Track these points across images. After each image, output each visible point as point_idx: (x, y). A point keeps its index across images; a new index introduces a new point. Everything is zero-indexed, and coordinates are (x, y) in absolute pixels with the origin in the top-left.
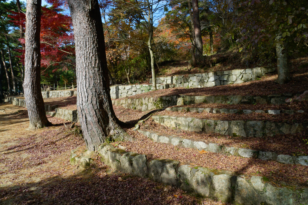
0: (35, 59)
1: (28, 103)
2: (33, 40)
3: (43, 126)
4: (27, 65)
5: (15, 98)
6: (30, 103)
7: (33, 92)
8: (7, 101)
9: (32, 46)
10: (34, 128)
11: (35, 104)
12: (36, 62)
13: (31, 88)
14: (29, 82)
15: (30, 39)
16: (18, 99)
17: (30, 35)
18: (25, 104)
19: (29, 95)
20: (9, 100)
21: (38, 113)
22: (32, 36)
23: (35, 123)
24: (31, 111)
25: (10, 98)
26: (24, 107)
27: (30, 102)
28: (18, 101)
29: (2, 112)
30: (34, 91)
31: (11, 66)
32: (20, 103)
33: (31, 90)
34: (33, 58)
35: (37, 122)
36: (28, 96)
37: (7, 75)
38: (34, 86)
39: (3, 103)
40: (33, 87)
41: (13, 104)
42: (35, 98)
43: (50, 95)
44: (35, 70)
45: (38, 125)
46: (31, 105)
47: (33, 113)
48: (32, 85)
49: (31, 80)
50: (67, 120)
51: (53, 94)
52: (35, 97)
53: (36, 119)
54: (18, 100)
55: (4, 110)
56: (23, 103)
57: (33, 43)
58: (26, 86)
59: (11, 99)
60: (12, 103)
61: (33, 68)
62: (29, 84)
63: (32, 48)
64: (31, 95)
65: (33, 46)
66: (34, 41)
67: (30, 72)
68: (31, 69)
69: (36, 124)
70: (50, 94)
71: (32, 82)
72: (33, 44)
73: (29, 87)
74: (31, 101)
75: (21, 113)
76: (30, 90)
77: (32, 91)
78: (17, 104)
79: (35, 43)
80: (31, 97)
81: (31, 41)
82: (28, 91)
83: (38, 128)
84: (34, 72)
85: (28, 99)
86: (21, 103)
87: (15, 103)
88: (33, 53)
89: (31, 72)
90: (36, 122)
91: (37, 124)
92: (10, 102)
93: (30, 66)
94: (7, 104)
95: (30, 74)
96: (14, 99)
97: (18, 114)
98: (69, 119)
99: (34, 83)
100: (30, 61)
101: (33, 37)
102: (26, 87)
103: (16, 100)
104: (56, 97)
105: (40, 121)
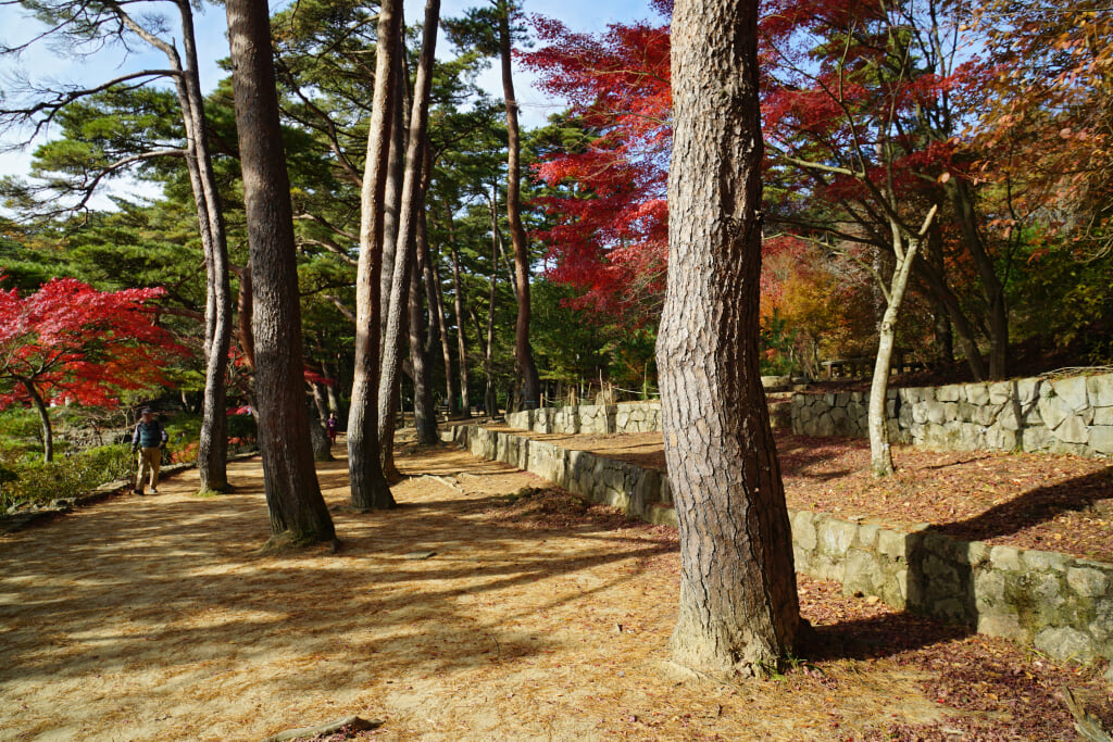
0: (736, 169)
1: (695, 475)
2: (729, 47)
3: (783, 655)
4: (692, 209)
5: (480, 430)
6: (710, 482)
7: (729, 403)
8: (451, 440)
9: (724, 84)
10: (724, 665)
11: (742, 492)
12: (744, 192)
13: (713, 367)
14: (702, 324)
15: (710, 40)
16: (496, 433)
17: (711, 16)
18: (527, 455)
19: (701, 424)
20: (458, 434)
21: (754, 559)
22: (722, 19)
23: (732, 629)
24: (707, 540)
25: (461, 428)
26: (522, 466)
27: (706, 471)
28: (496, 440)
29: (451, 485)
30: (736, 394)
31: (458, 319)
32: (501, 450)
33: (715, 387)
34: (725, 167)
35: (747, 622)
36: (693, 431)
37: (445, 349)
38: (730, 355)
39: (438, 447)
40: (729, 365)
41: (473, 449)
42: (743, 447)
43: (621, 420)
44: (736, 243)
45: (754, 649)
46: (714, 490)
47: (727, 553)
48: (719, 352)
49: (715, 312)
50: (860, 595)
51: (635, 416)
52: (740, 438)
53: (738, 597)
54: (494, 437)
55: (454, 480)
56: (518, 450)
57: (725, 67)
58: (680, 356)
59: (465, 431)
60: (467, 447)
61: (725, 234)
62: (705, 339)
63: (724, 95)
64: (714, 418)
65: (729, 88)
66: (732, 55)
67: (709, 258)
68: (714, 236)
69: (736, 639)
70: (618, 416)
71: (723, 330)
72: (729, 69)
73: (700, 362)
74: (716, 461)
75: (533, 506)
76: (710, 385)
77: (721, 389)
78: (488, 453)
79: (737, 63)
80: (718, 433)
81: (713, 55)
82: (692, 395)
83: (757, 669)
84: (735, 256)
85: (695, 448)
86: (507, 451)
87: (481, 447)
88: (729, 129)
89: (716, 260)
90: (741, 619)
91: (748, 636)
92: (463, 443)
93: (710, 216)
94: (451, 450)
95: (709, 273)
96: (476, 432)
97: (525, 510)
98: (876, 585)
99: (732, 335)
100: (709, 183)
101: (727, 29)
102: (682, 365)
103: (485, 438)
104: (644, 428)
105: (766, 620)
